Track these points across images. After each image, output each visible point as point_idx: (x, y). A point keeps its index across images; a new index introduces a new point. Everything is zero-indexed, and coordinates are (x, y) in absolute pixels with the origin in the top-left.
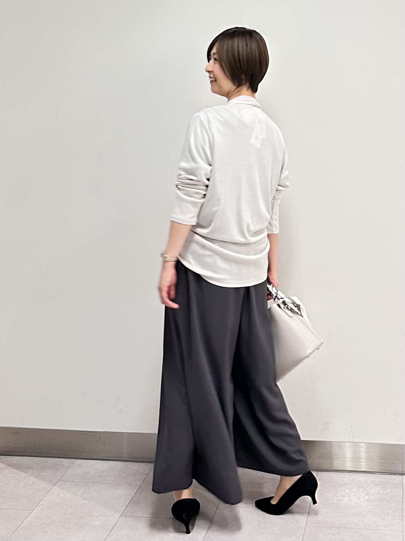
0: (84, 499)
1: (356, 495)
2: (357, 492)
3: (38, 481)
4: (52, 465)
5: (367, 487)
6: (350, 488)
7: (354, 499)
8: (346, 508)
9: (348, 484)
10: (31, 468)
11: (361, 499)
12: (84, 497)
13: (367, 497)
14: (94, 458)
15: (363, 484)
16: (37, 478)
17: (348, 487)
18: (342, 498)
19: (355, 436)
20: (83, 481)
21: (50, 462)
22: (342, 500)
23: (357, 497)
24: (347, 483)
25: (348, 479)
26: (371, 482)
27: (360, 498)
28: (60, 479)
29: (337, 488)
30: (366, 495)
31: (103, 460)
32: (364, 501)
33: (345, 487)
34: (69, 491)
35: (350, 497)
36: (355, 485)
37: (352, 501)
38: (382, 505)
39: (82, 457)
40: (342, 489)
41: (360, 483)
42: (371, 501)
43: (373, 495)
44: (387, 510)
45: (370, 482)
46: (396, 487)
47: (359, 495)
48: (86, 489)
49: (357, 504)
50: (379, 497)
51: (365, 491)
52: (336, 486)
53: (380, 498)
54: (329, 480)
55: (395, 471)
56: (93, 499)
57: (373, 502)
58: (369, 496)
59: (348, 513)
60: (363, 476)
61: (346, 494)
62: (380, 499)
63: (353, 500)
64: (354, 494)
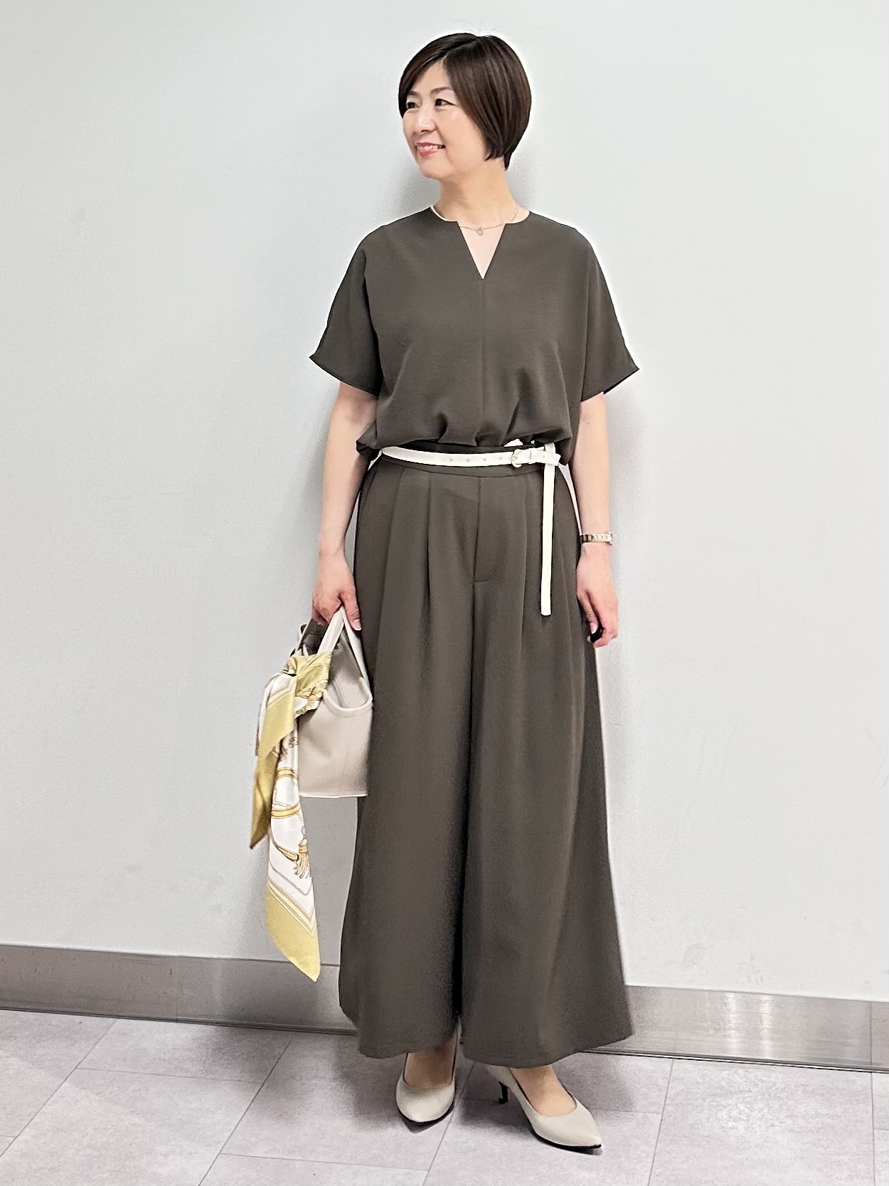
0: (133, 1111)
1: (763, 1116)
2: (766, 1110)
3: (29, 1068)
4: (59, 1029)
5: (790, 1100)
6: (749, 1099)
7: (760, 1126)
8: (741, 1147)
9: (746, 1091)
10: (11, 1036)
11: (778, 1128)
12: (134, 1109)
13: (789, 1122)
14: (155, 1016)
15: (779, 1090)
16: (26, 1060)
17: (744, 1098)
18: (730, 1124)
19: (762, 979)
20: (132, 1070)
21: (54, 1023)
22: (733, 1128)
23: (766, 1123)
24: (741, 1088)
25: (744, 1079)
26: (799, 1087)
27: (773, 1126)
28: (80, 1063)
29: (718, 1099)
30: (788, 1116)
31: (177, 1021)
32: (784, 1131)
33: (738, 1098)
34: (99, 1093)
35: (751, 1121)
36: (763, 1094)
37: (756, 1132)
38: (825, 1144)
39: (128, 1014)
40: (730, 1102)
41: (774, 1089)
42: (799, 1132)
43: (803, 1117)
44: (838, 1154)
45: (795, 1086)
46: (857, 1100)
47: (770, 1117)
48: (140, 1090)
49: (768, 1140)
50: (817, 1124)
51: (785, 1107)
52: (716, 1095)
53: (820, 1126)
54: (700, 1081)
55: (855, 1062)
56: (154, 1114)
57: (804, 1134)
58: (794, 1121)
59: (747, 1159)
60: (780, 1072)
61: (740, 1114)
62: (822, 1128)
63: (757, 1129)
64: (760, 1115)
